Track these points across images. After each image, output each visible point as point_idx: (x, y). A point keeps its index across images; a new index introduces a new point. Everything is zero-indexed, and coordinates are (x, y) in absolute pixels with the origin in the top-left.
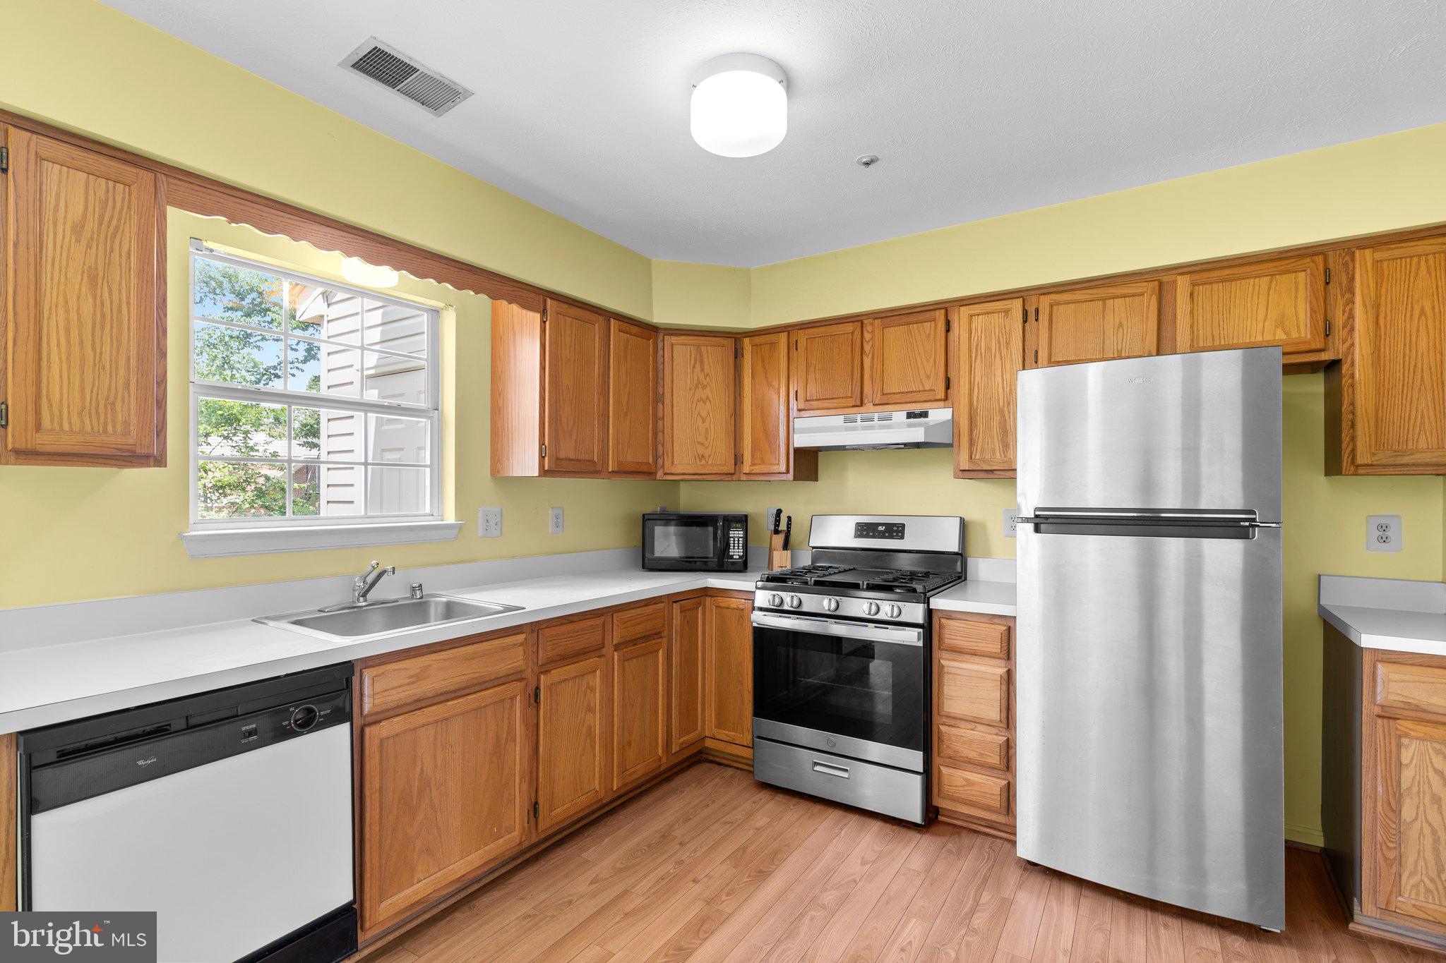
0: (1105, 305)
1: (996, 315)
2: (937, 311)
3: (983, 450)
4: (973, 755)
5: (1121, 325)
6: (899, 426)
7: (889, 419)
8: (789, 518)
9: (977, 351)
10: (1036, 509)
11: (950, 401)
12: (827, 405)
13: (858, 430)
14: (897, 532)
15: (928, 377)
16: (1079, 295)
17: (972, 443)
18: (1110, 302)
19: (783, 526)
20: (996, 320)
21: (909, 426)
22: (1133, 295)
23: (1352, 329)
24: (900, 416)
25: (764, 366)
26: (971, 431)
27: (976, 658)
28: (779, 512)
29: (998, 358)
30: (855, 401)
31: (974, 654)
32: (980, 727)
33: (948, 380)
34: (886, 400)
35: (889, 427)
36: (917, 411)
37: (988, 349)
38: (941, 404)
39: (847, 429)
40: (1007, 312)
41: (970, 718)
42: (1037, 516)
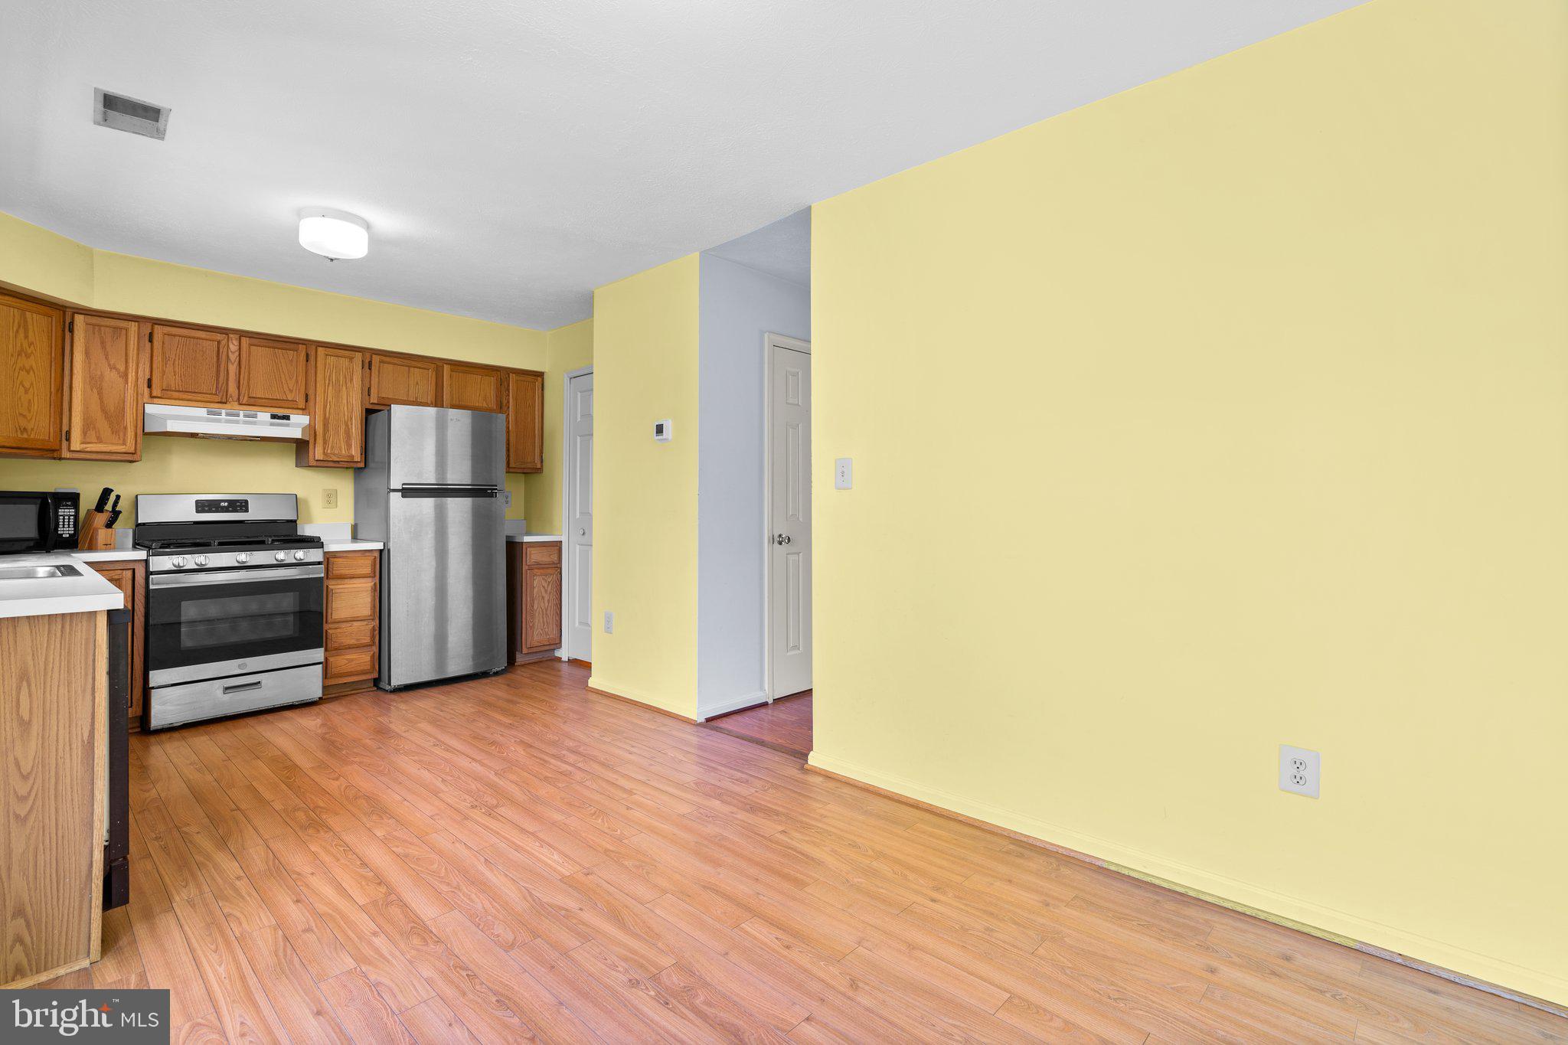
0: (409, 370)
1: (344, 359)
2: (300, 345)
3: (332, 447)
4: (353, 642)
5: (417, 383)
6: (263, 423)
7: (255, 416)
8: (118, 497)
9: (329, 380)
10: (404, 484)
11: (307, 411)
12: (190, 397)
13: (220, 422)
14: (241, 506)
15: (291, 391)
16: (396, 361)
17: (325, 442)
18: (412, 369)
19: (109, 507)
20: (344, 362)
21: (272, 424)
22: (425, 369)
23: (509, 407)
24: (264, 416)
25: (104, 347)
26: (324, 435)
27: (353, 580)
28: (107, 492)
29: (344, 388)
30: (222, 398)
31: (352, 577)
32: (355, 624)
33: (307, 395)
34: (254, 402)
35: (254, 423)
36: (279, 414)
37: (338, 380)
38: (301, 412)
39: (208, 420)
40: (351, 359)
41: (349, 619)
42: (403, 489)
